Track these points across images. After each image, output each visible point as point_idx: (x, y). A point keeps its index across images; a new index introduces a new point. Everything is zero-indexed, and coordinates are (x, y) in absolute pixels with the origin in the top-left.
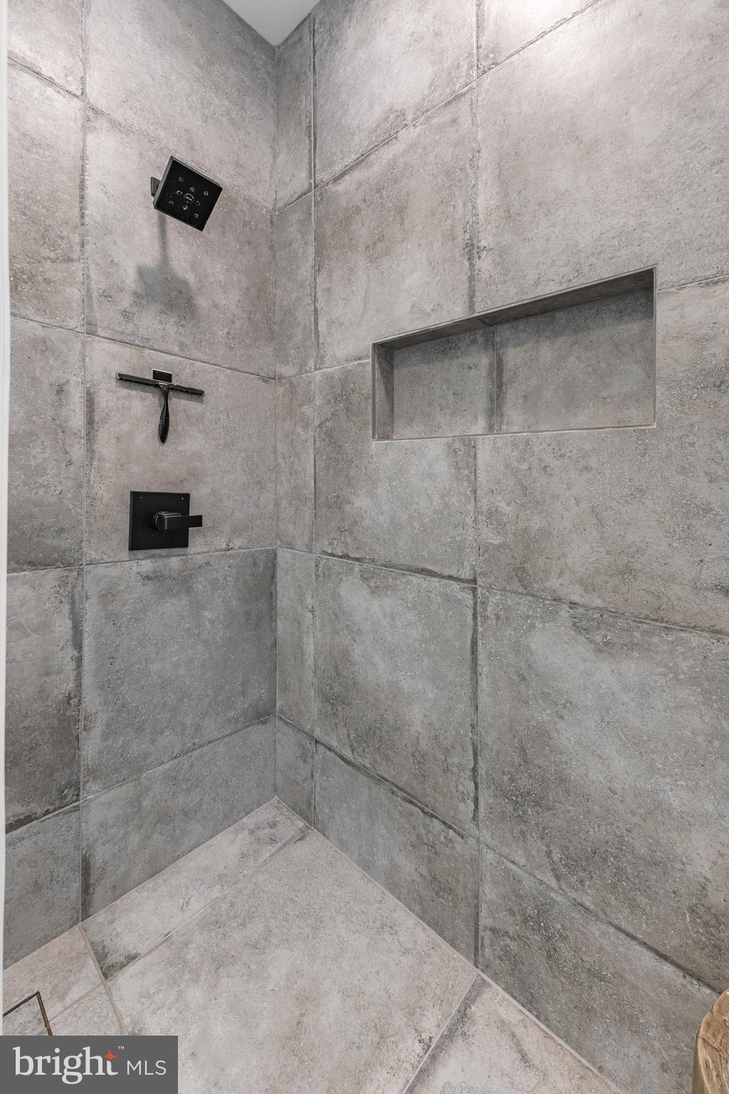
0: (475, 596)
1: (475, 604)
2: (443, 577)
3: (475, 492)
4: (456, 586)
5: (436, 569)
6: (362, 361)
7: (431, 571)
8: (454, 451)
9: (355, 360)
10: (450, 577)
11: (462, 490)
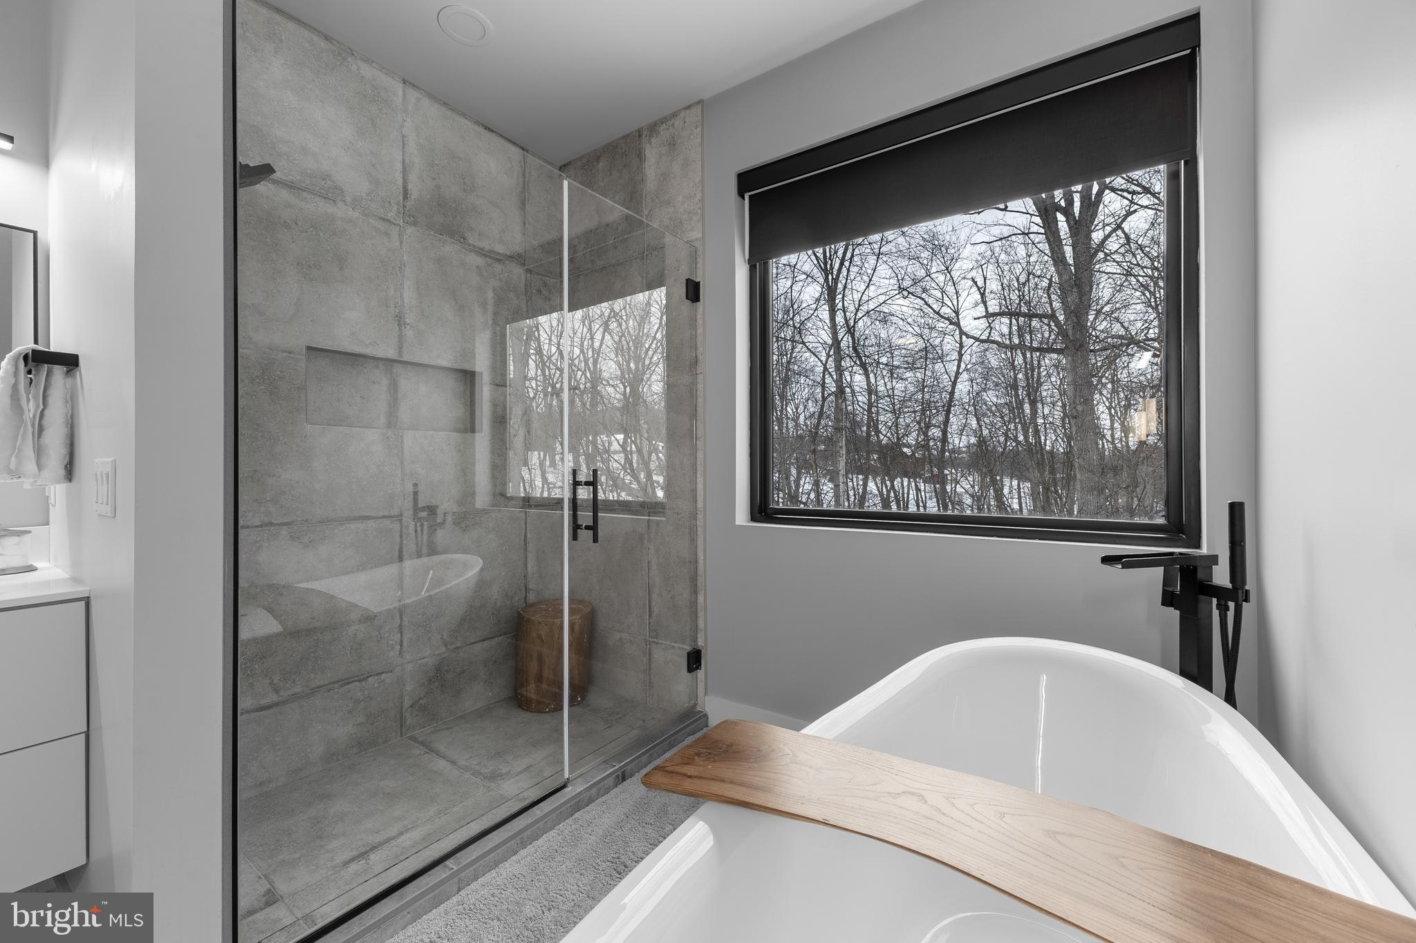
0: (401, 524)
1: (401, 528)
2: (378, 518)
3: (402, 463)
4: (387, 522)
5: (373, 514)
6: (290, 355)
7: (367, 516)
8: (388, 438)
9: (286, 352)
10: (384, 517)
11: (393, 462)
